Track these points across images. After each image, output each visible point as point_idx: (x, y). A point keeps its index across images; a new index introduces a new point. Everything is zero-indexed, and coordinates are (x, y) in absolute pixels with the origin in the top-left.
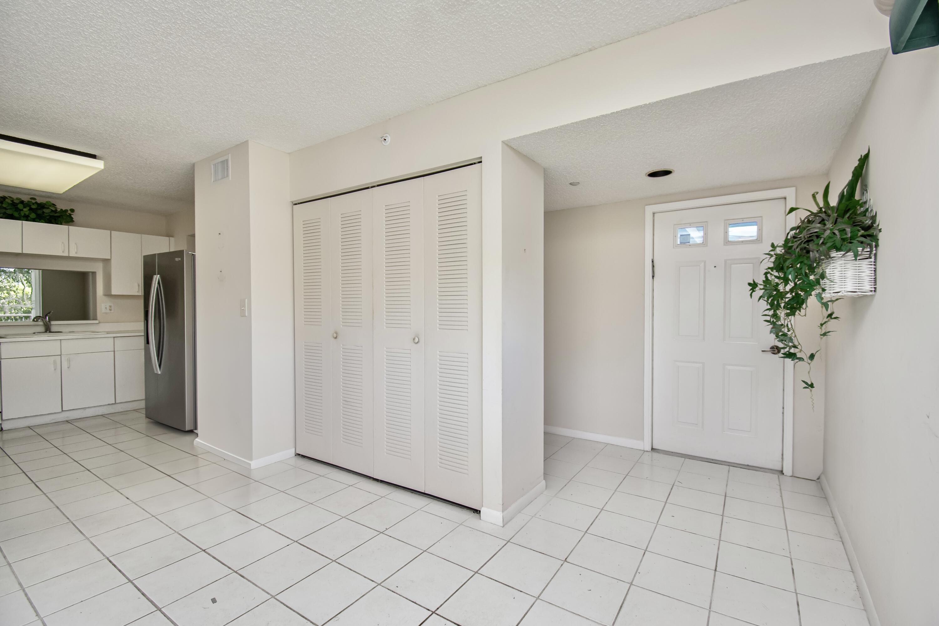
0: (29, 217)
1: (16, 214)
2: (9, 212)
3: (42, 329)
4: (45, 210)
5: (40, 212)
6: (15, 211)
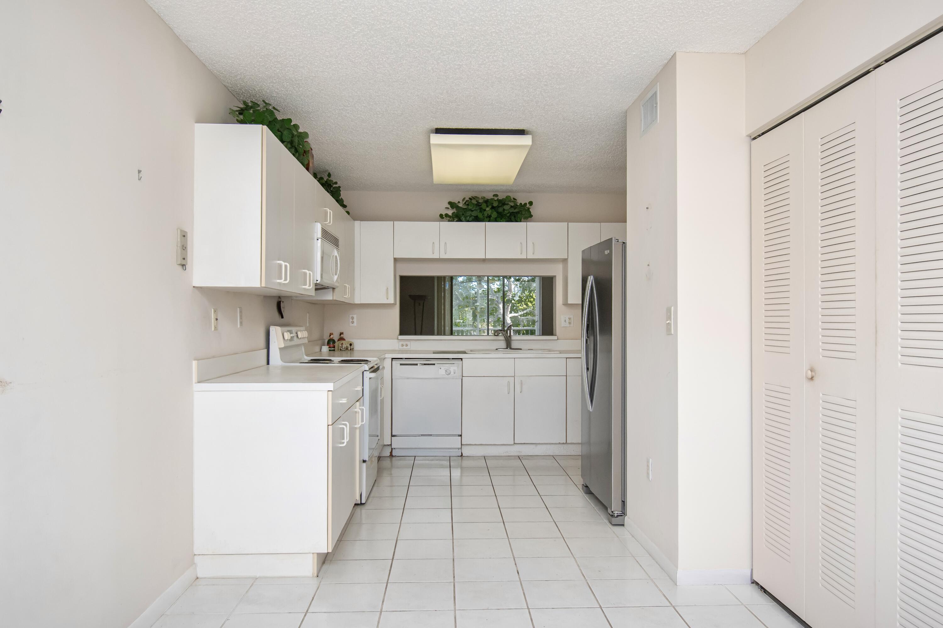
0: (491, 217)
1: (480, 216)
2: (474, 214)
4: (506, 207)
5: (500, 210)
6: (480, 212)
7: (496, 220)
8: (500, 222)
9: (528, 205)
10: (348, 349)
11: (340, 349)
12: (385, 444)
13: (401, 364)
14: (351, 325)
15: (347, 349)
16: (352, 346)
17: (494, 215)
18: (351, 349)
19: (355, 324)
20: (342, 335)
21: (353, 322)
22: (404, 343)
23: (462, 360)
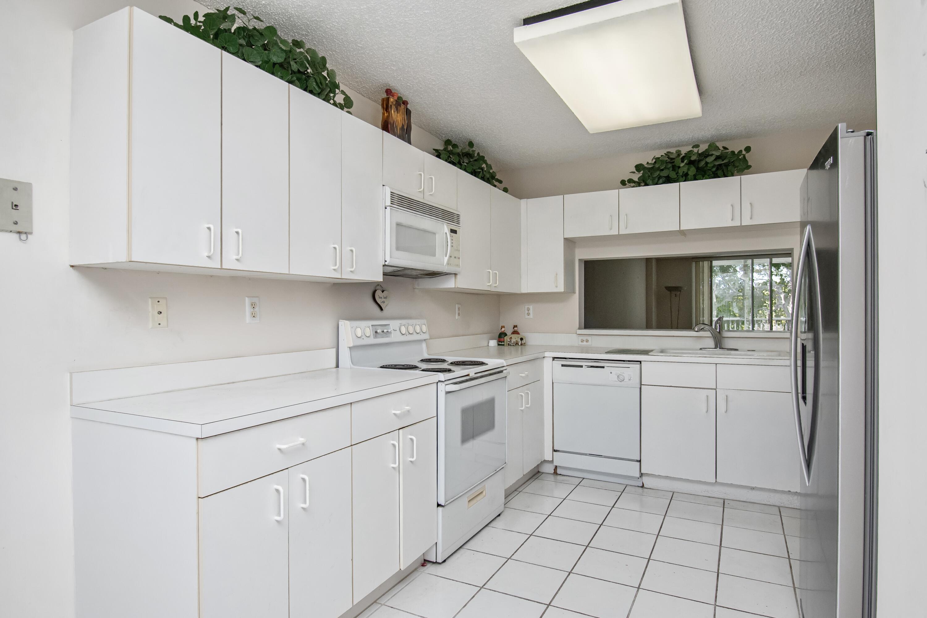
1: (673, 175)
2: (664, 173)
3: (711, 343)
4: (710, 159)
5: (702, 164)
6: (672, 171)
7: (695, 179)
8: (702, 179)
9: (744, 152)
10: (519, 344)
11: (509, 344)
12: (546, 459)
13: (562, 365)
14: (527, 317)
15: (517, 344)
16: (523, 341)
17: (692, 171)
18: (522, 344)
19: (531, 316)
20: (515, 328)
21: (528, 314)
22: (585, 338)
23: (641, 363)
